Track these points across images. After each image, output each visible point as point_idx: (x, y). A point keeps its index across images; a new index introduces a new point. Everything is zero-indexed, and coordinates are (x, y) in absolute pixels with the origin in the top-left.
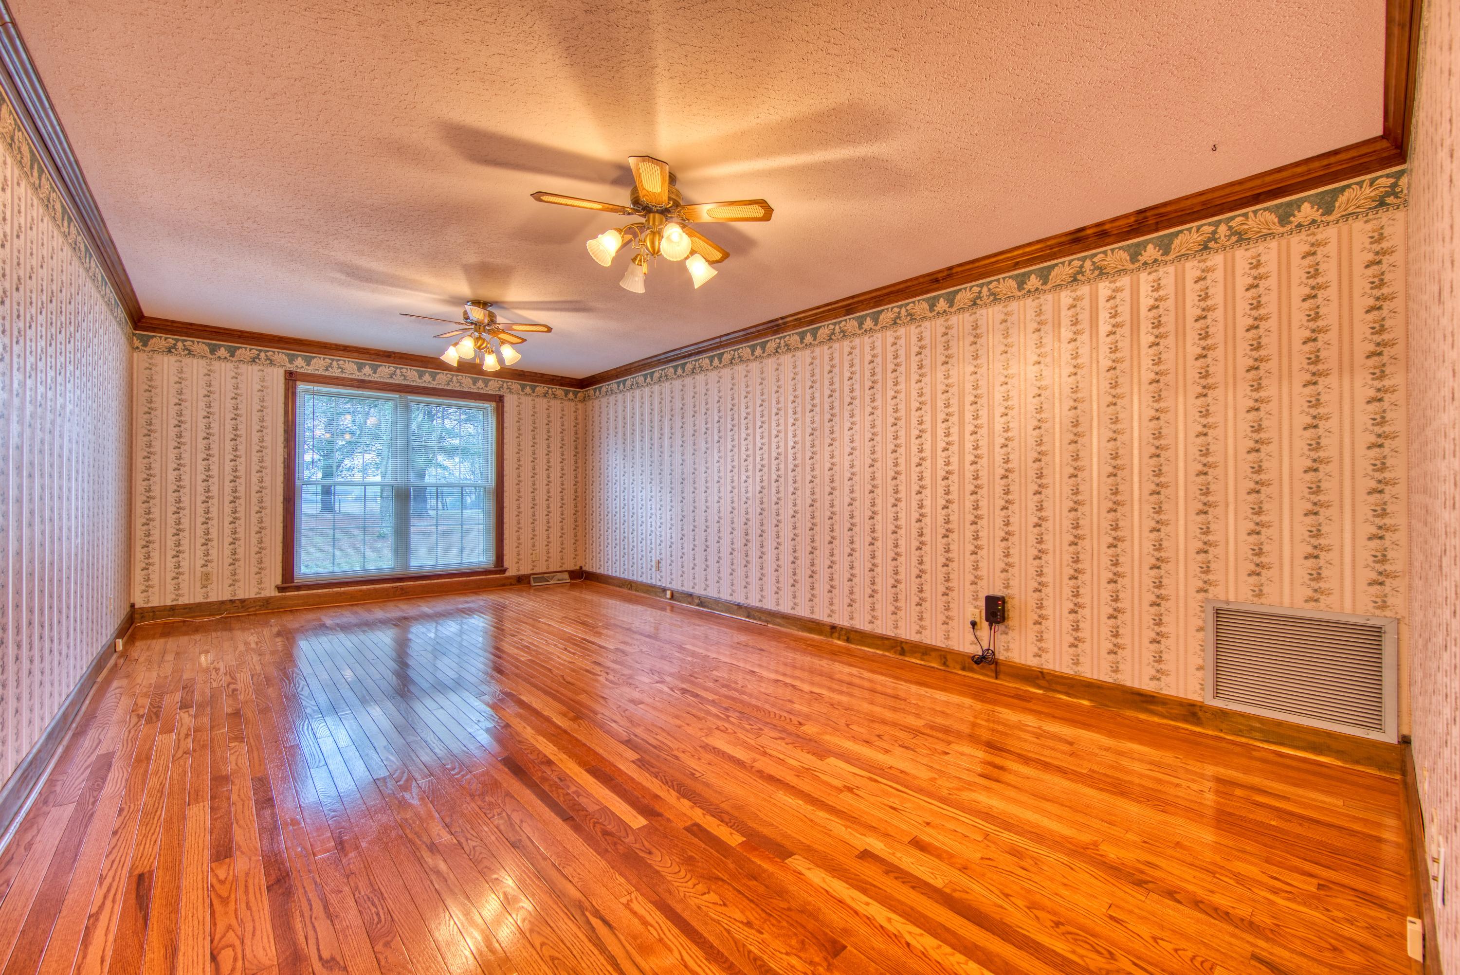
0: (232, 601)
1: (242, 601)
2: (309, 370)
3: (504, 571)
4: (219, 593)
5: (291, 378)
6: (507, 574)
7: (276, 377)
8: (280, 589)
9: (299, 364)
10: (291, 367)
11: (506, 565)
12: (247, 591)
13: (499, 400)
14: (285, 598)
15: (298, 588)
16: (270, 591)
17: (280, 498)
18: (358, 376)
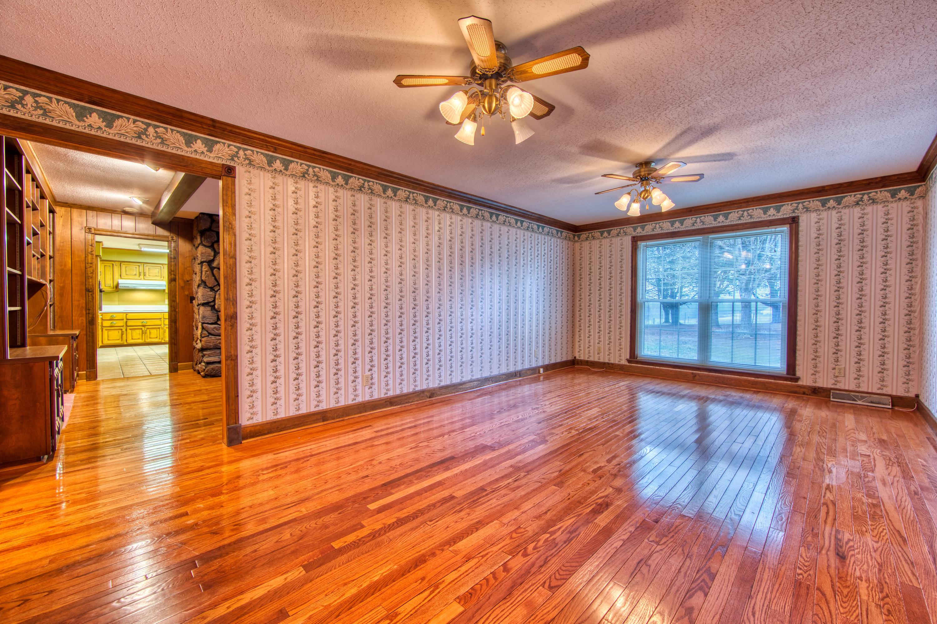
0: (608, 364)
1: (612, 364)
2: (644, 233)
3: (797, 379)
4: (604, 358)
5: (635, 240)
6: (800, 383)
7: (627, 241)
8: (629, 361)
9: (639, 231)
10: (634, 234)
11: (799, 373)
12: (615, 360)
13: (793, 222)
14: (631, 366)
15: (637, 362)
16: (624, 362)
17: (629, 310)
18: (672, 230)
